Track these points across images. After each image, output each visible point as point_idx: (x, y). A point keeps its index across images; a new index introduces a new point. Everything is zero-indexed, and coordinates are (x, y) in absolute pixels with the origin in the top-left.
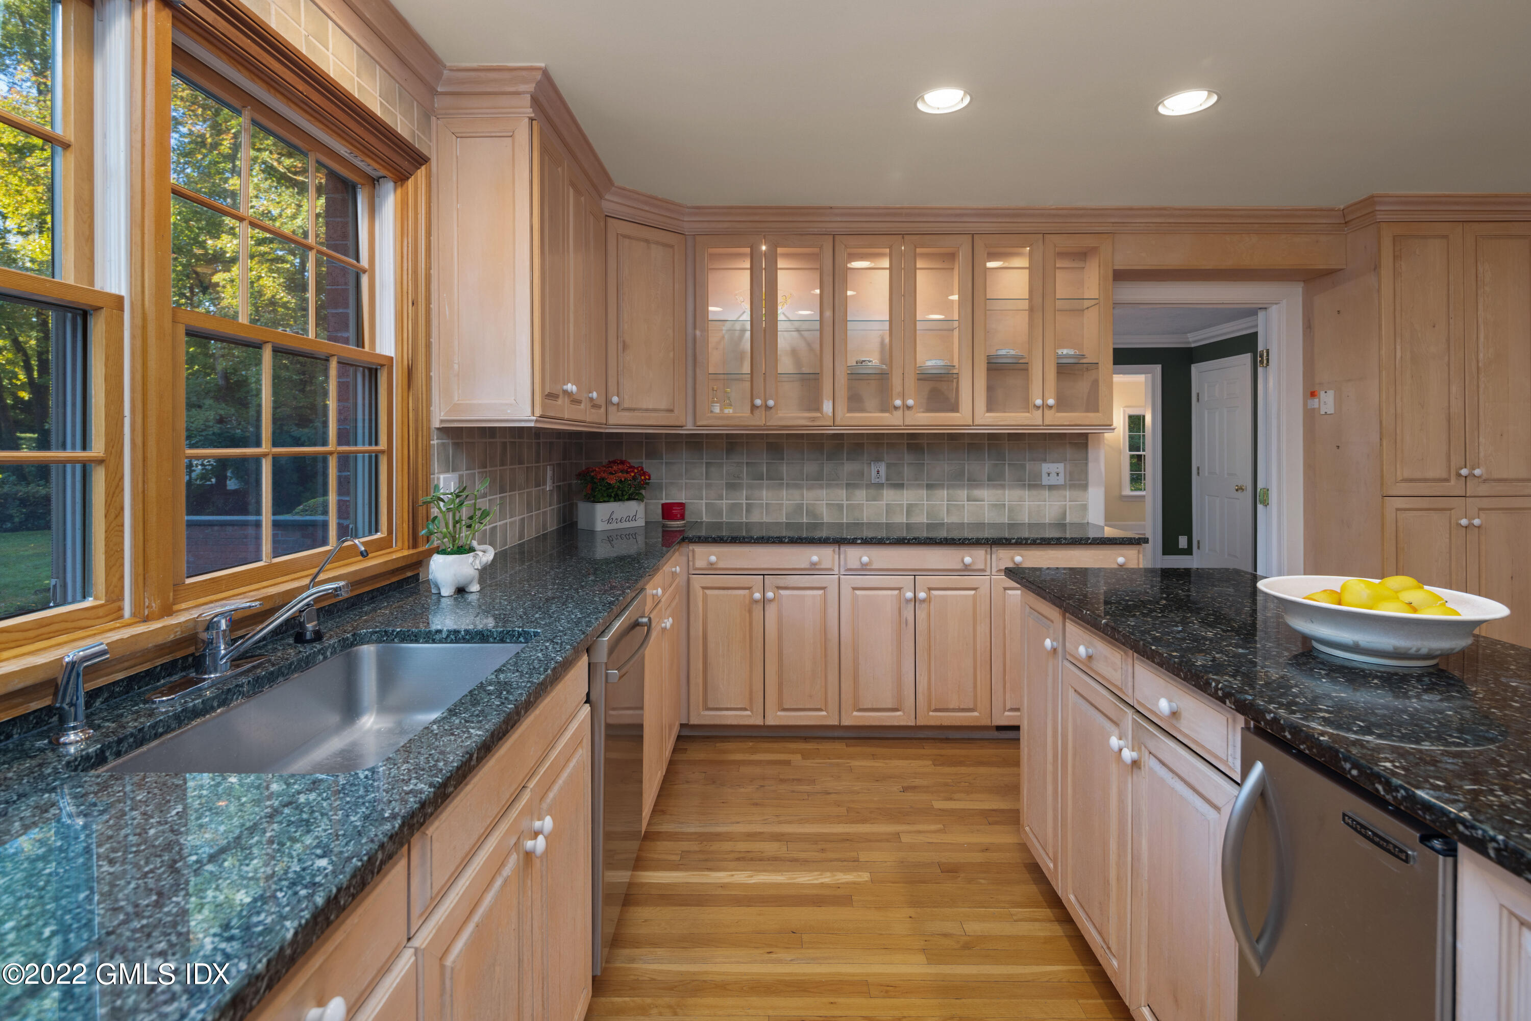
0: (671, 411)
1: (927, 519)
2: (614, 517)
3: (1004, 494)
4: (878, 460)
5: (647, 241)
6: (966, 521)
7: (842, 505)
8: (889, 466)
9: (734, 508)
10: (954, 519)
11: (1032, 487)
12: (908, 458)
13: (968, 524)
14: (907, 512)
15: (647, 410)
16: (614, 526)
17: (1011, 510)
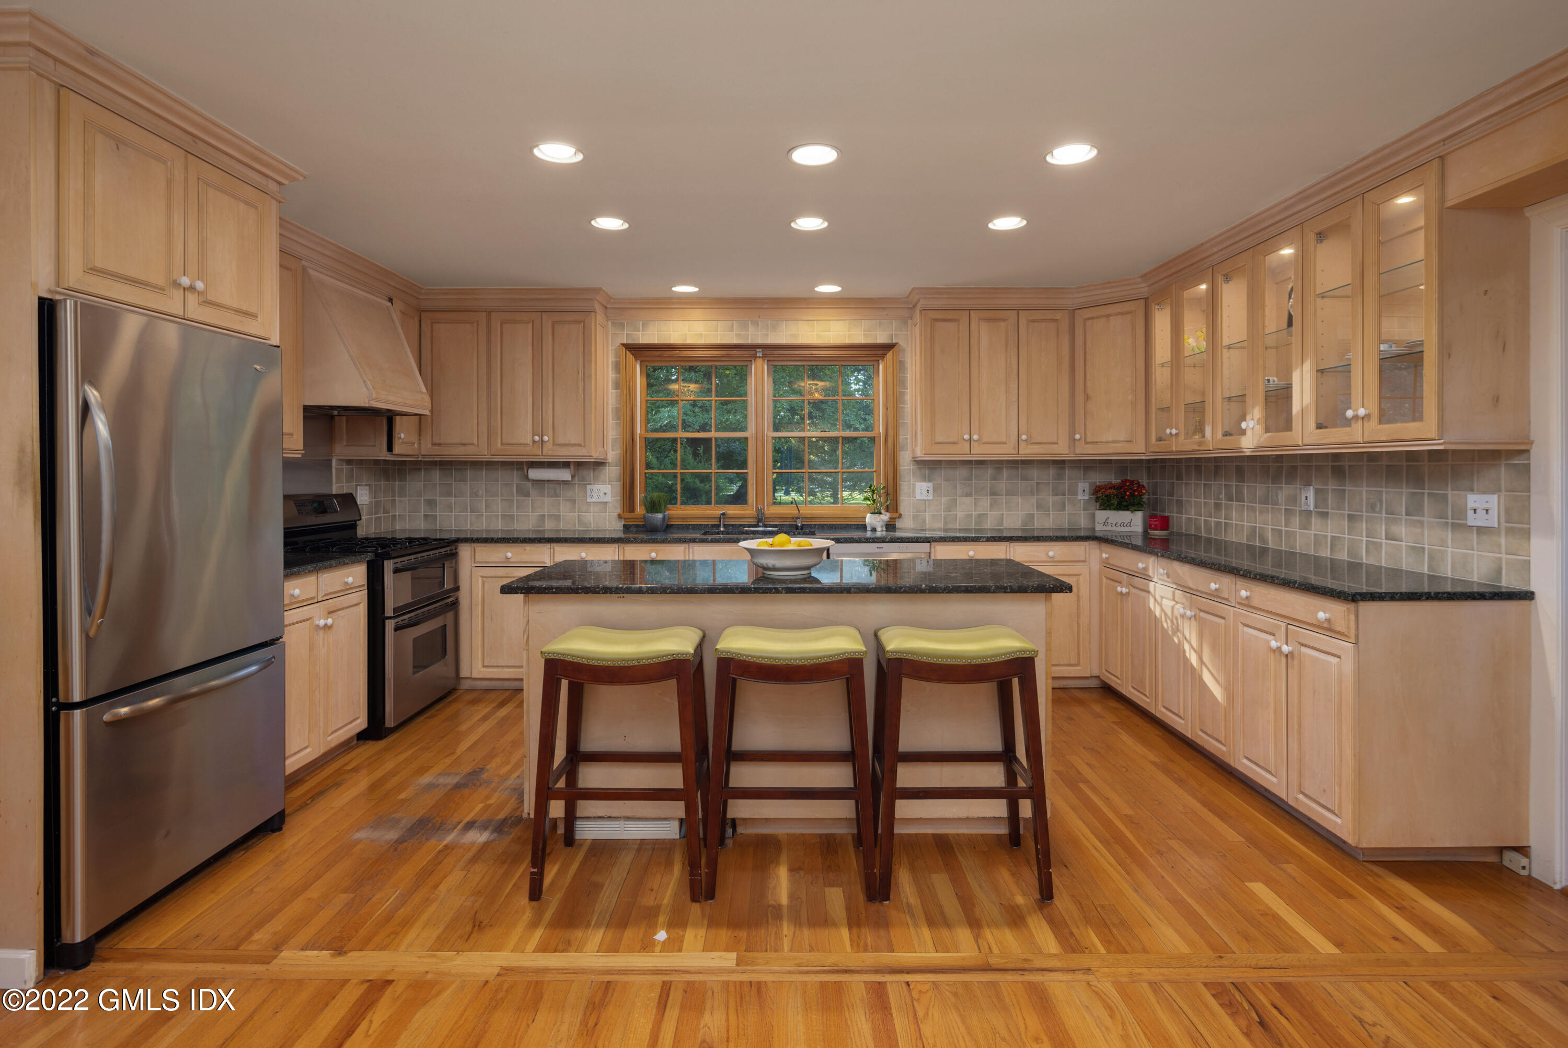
0: (1130, 441)
1: (1348, 556)
2: (1109, 521)
3: (1422, 534)
4: (1309, 484)
5: (1108, 316)
6: (1383, 564)
7: (1281, 530)
8: (1317, 492)
9: (1218, 524)
10: (1372, 561)
11: (1456, 527)
12: (1332, 486)
13: (1386, 568)
14: (1331, 545)
15: (1108, 442)
16: (1109, 528)
17: (1431, 558)
